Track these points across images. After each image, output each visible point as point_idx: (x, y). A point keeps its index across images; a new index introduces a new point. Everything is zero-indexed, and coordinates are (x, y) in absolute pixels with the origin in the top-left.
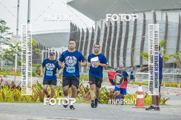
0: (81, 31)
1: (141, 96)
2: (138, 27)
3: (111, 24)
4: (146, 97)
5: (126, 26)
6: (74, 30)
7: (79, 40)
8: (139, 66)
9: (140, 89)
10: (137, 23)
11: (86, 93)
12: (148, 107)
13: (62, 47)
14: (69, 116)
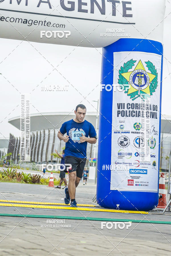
0: (16, 139)
1: (52, 180)
2: (50, 137)
3: (34, 135)
4: (54, 180)
5: (43, 137)
6: (12, 138)
7: (15, 144)
8: (50, 161)
9: (52, 176)
10: (50, 135)
11: (18, 176)
12: (57, 186)
13: (4, 148)
14: (9, 191)
